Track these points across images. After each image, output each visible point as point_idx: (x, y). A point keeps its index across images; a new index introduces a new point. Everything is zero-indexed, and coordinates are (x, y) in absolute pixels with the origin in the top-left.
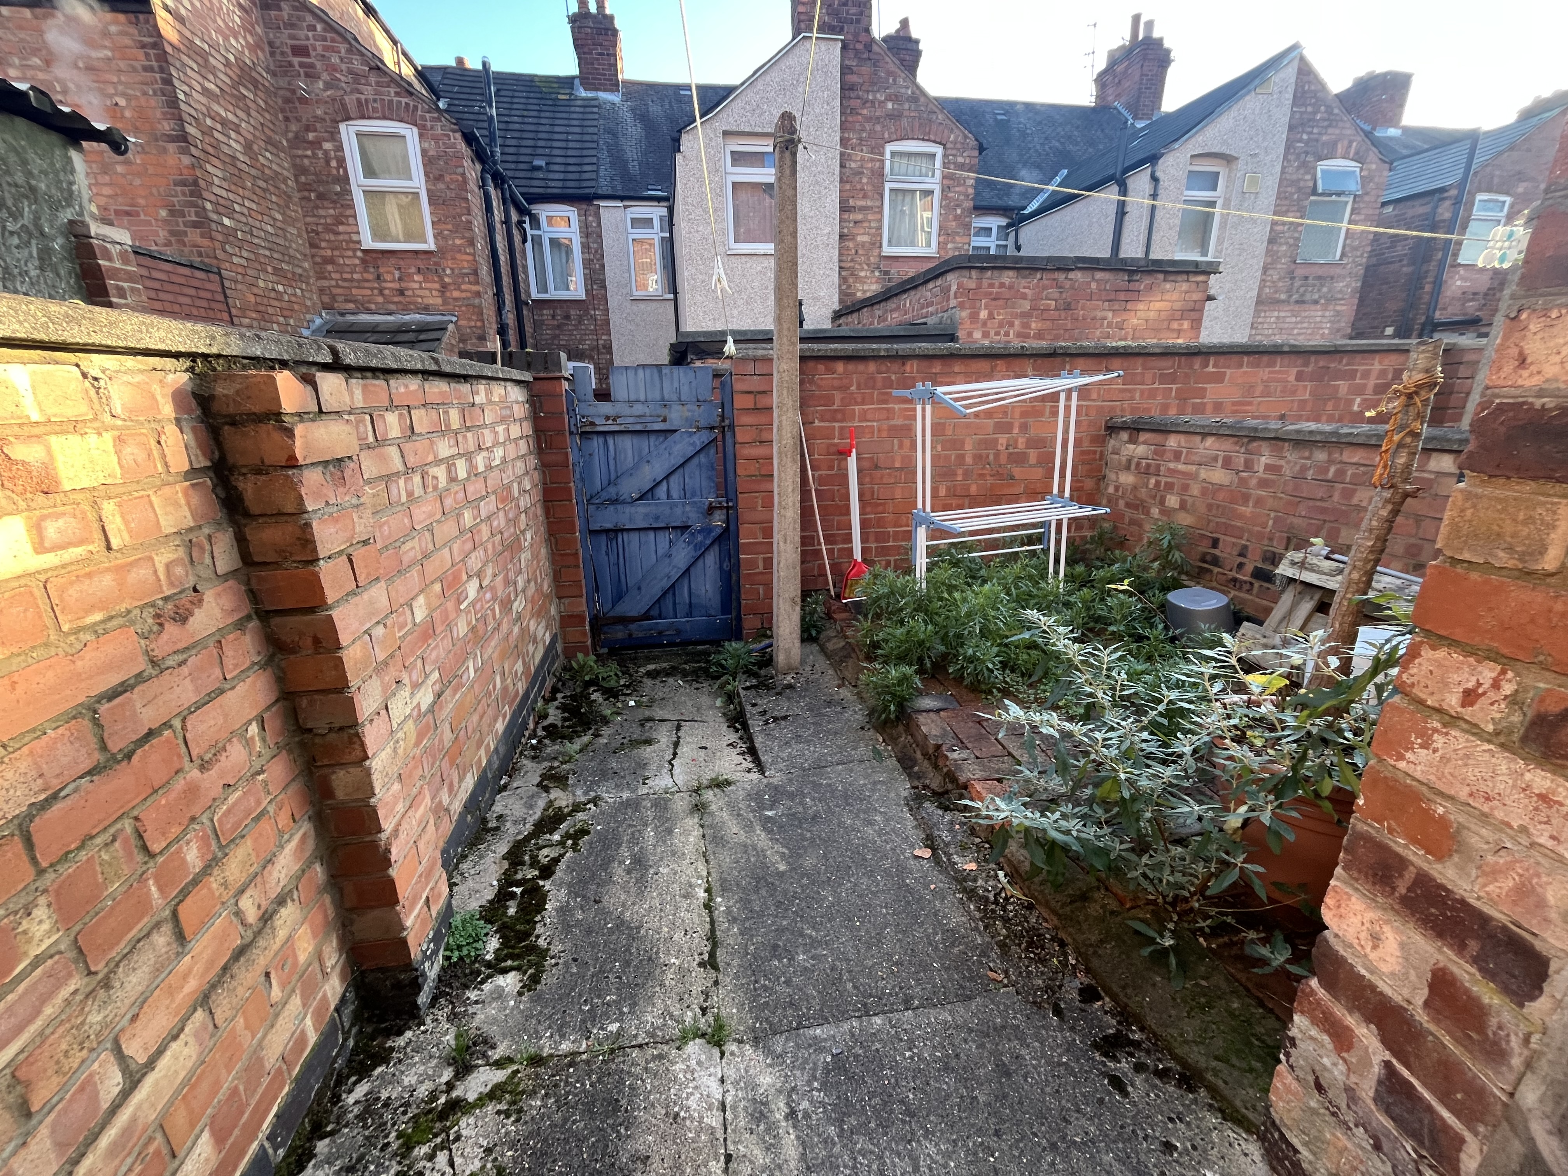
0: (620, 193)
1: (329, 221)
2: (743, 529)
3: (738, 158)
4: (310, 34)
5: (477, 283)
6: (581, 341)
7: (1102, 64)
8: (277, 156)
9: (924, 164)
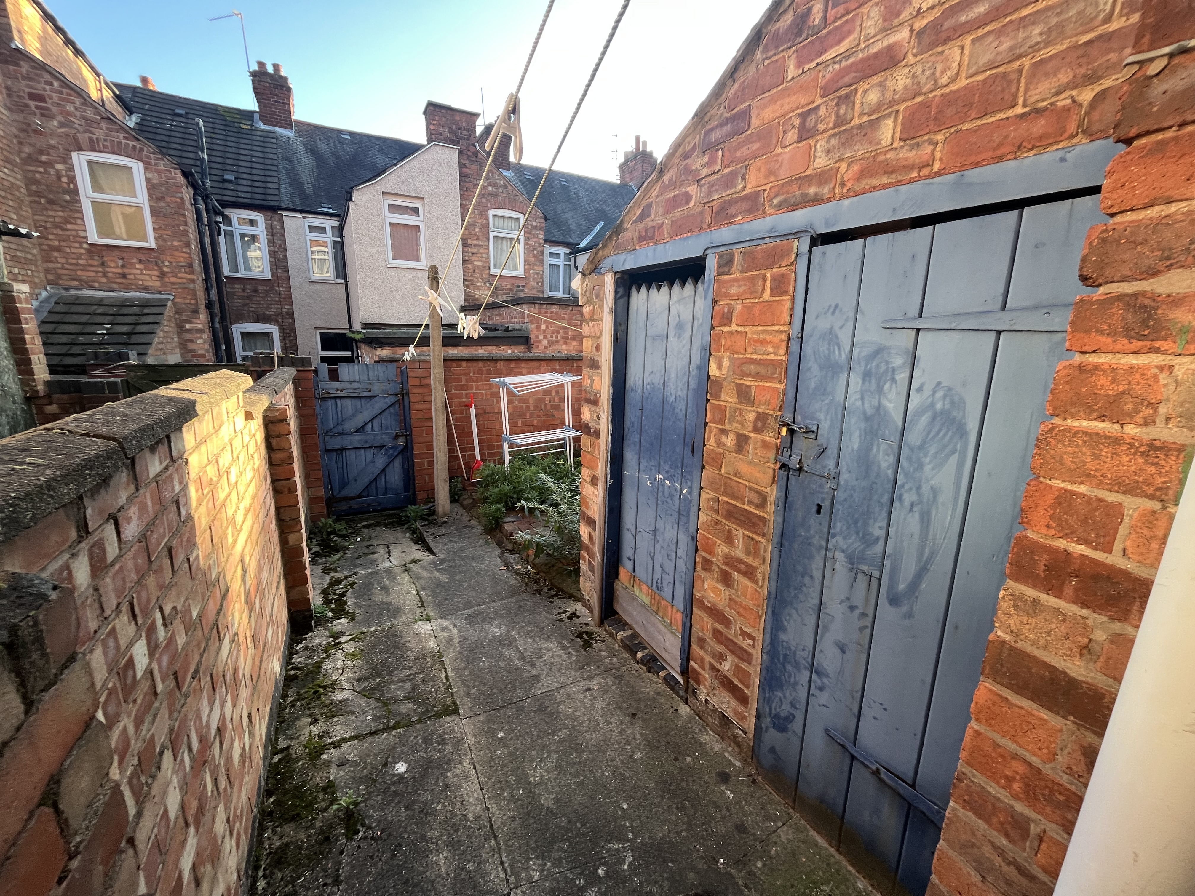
0: (299, 208)
1: (57, 220)
2: (416, 446)
3: (393, 208)
4: (48, 87)
5: (192, 273)
6: (268, 308)
7: (622, 160)
8: (12, 170)
9: (513, 224)
